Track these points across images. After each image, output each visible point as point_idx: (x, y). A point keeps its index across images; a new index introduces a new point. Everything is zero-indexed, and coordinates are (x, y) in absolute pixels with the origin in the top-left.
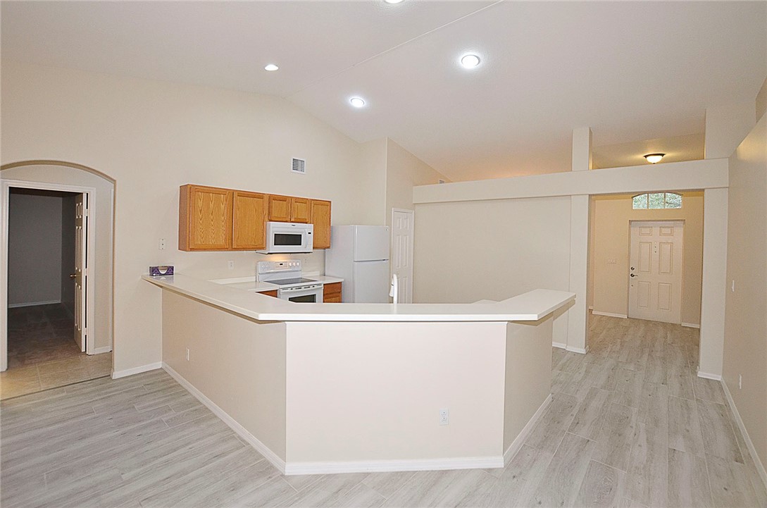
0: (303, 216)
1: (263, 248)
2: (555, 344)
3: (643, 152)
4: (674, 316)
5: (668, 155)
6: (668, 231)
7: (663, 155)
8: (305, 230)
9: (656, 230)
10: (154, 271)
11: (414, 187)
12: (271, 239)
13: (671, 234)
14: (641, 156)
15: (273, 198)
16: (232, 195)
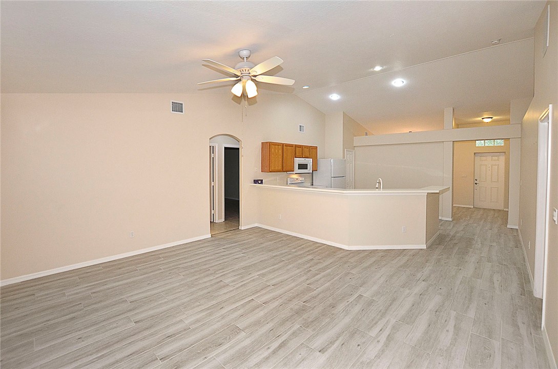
0: (307, 154)
1: (293, 171)
2: (440, 218)
3: (481, 117)
4: (500, 206)
5: (494, 118)
6: (496, 158)
7: (492, 118)
8: (309, 161)
9: (489, 158)
10: (256, 182)
11: (354, 137)
12: (296, 166)
13: (498, 160)
14: (480, 119)
15: (296, 146)
16: (283, 145)
